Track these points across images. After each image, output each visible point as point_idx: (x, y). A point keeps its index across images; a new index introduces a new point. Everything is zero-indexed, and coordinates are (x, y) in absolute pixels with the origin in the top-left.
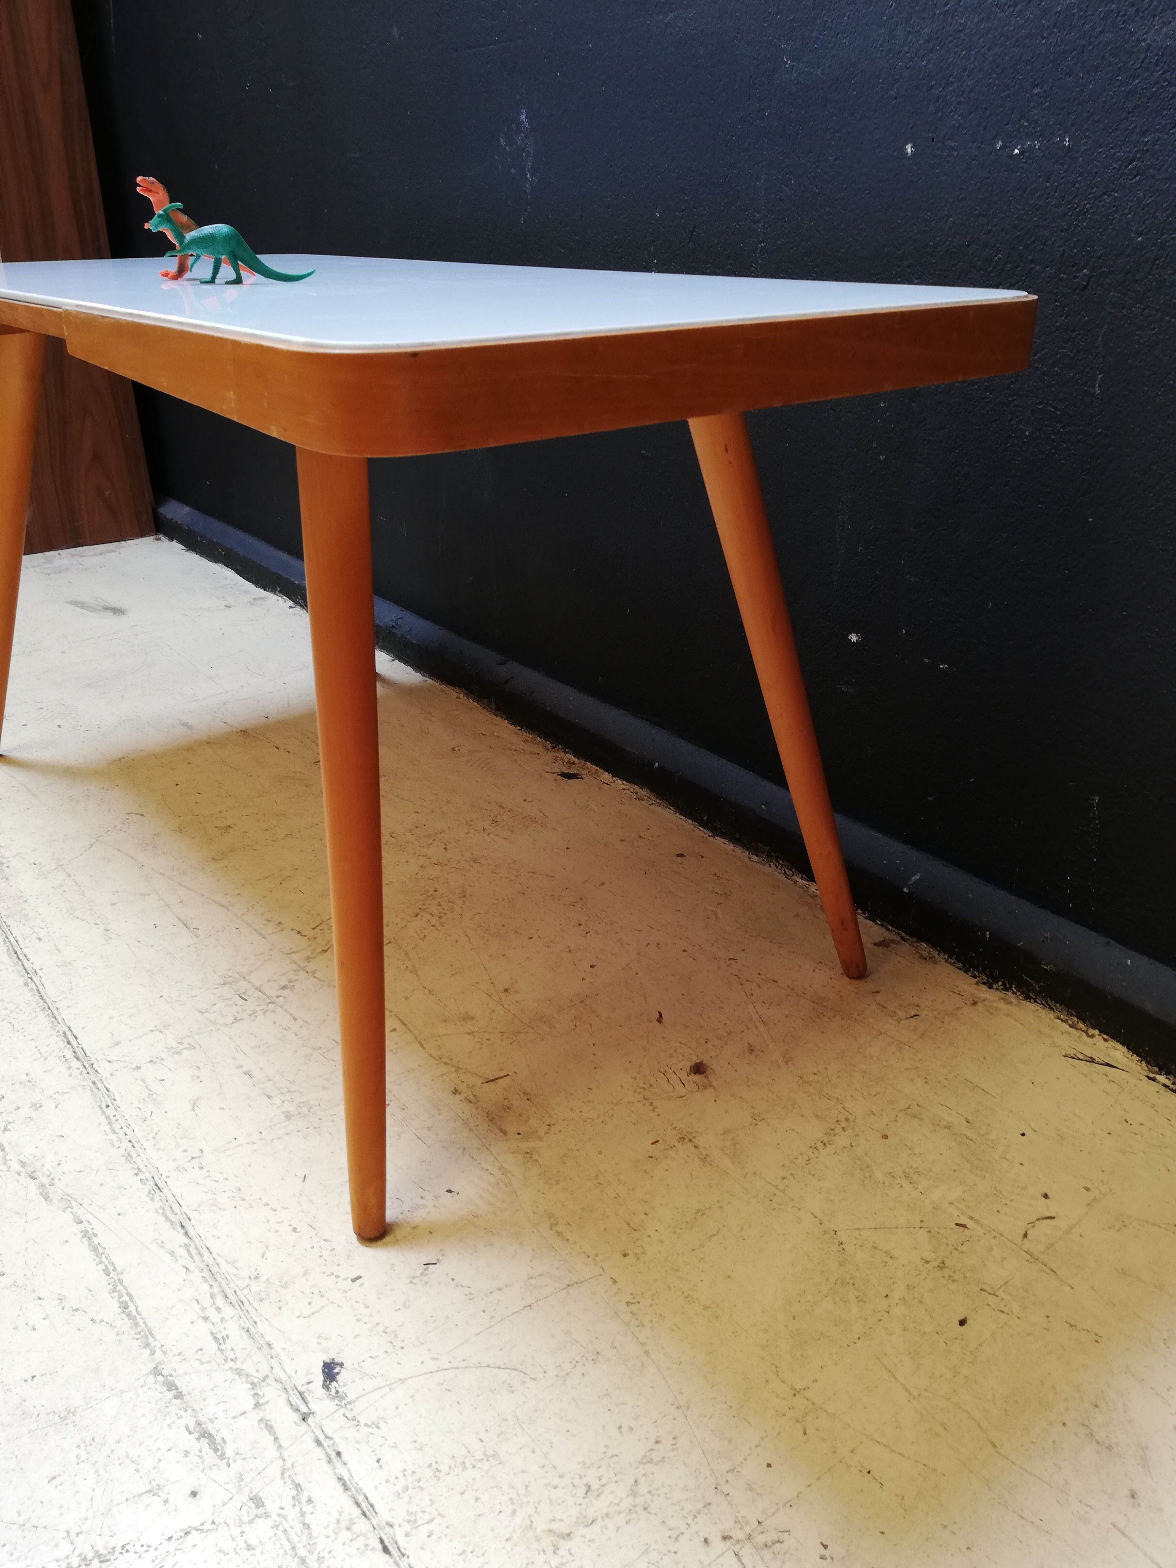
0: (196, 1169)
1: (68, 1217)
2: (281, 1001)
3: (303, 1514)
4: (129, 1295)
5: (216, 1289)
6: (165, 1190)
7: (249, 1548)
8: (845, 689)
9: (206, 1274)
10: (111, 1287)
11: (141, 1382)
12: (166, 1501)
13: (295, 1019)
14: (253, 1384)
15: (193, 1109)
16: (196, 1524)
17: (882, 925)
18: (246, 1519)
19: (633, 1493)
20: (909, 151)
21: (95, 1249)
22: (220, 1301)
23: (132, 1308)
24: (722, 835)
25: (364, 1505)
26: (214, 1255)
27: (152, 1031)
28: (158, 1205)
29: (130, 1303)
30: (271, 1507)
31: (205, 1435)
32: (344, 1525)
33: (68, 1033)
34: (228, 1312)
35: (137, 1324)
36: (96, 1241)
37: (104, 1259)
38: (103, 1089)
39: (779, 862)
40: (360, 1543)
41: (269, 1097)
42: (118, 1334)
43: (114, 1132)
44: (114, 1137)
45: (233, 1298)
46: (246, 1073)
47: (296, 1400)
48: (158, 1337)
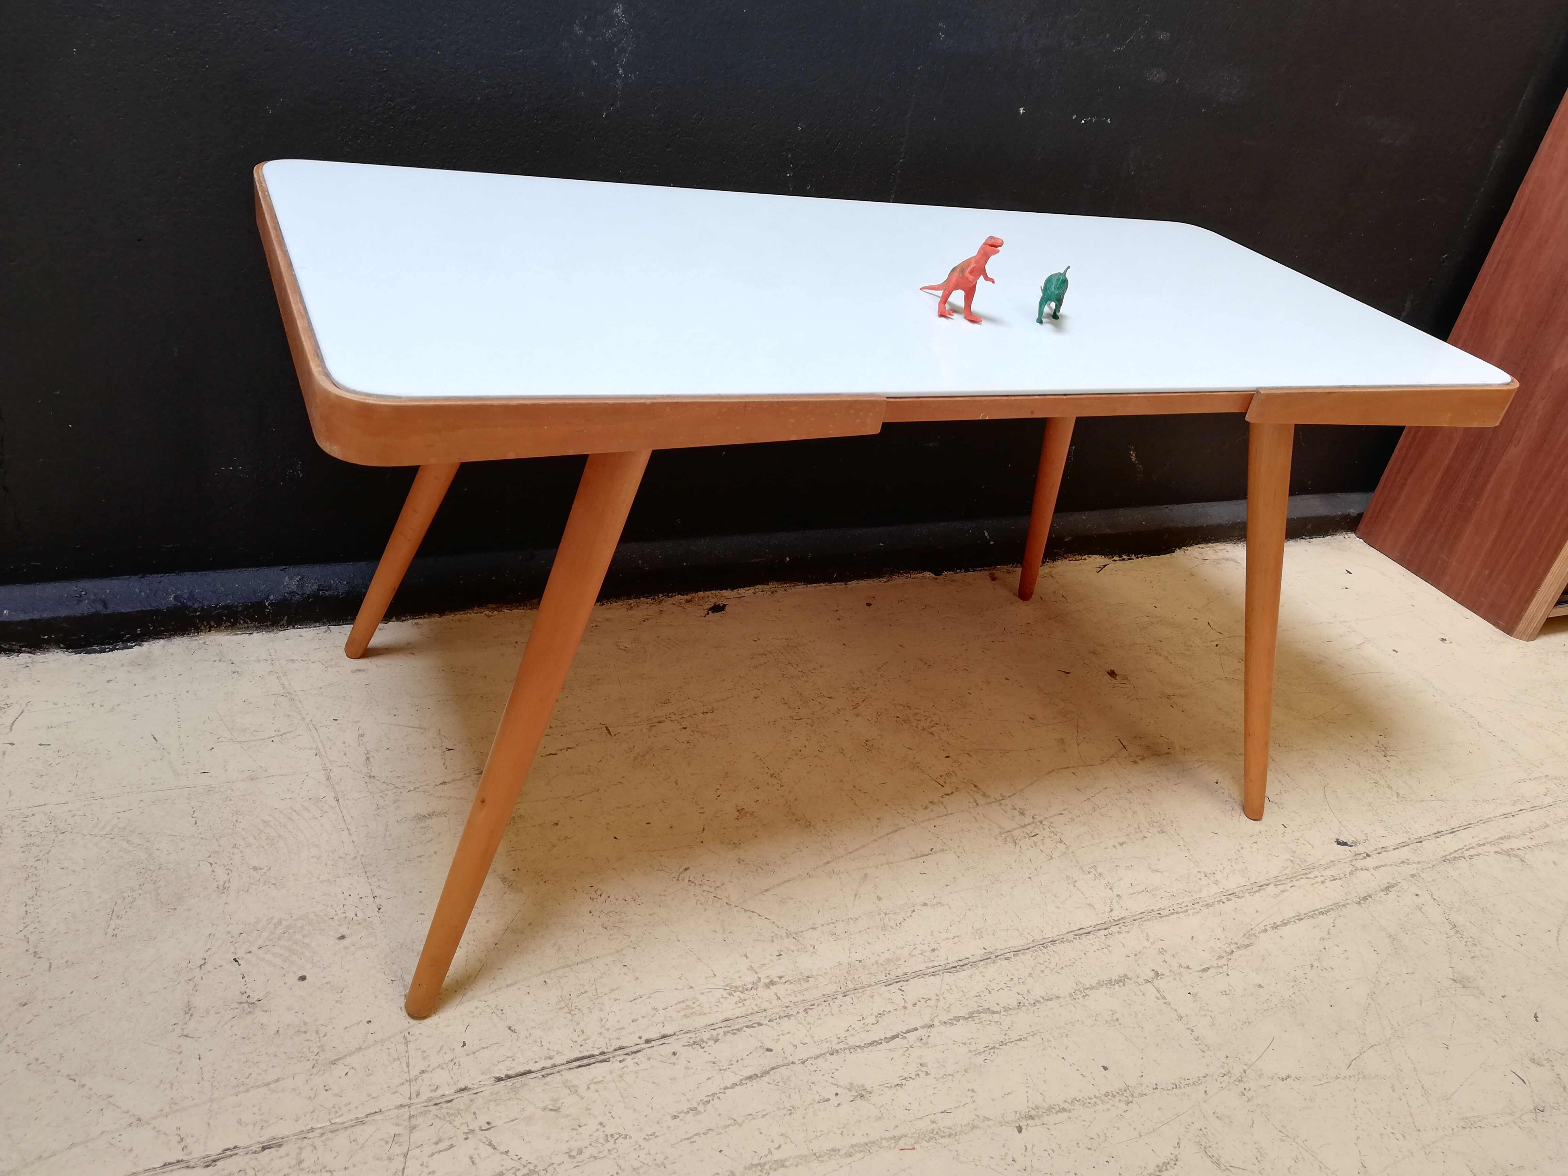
0: (1215, 875)
1: (1263, 935)
2: (1038, 818)
3: (1414, 863)
4: (1314, 911)
5: (1303, 876)
6: (1235, 891)
7: (1434, 880)
8: (931, 445)
9: (1294, 880)
10: (1310, 918)
11: (1366, 910)
12: (1423, 905)
13: (1061, 814)
14: (1356, 870)
15: (1162, 872)
16: (1430, 896)
17: (974, 571)
18: (1422, 880)
19: (1374, 772)
20: (1021, 111)
21: (1286, 924)
22: (1312, 876)
23: (1323, 910)
24: (851, 580)
25: (1404, 844)
26: (1280, 875)
27: (1075, 886)
28: (1247, 894)
29: (1320, 911)
30: (1414, 872)
31: (1387, 888)
32: (1415, 852)
33: (1077, 932)
34: (1316, 873)
35: (1332, 909)
36: (1279, 923)
37: (1292, 920)
38: (1142, 915)
39: (900, 573)
40: (1421, 849)
41: (1145, 837)
42: (1340, 916)
43: (1187, 911)
44: (1190, 912)
45: (1307, 871)
46: (1122, 844)
47: (1361, 857)
48: (1338, 901)
